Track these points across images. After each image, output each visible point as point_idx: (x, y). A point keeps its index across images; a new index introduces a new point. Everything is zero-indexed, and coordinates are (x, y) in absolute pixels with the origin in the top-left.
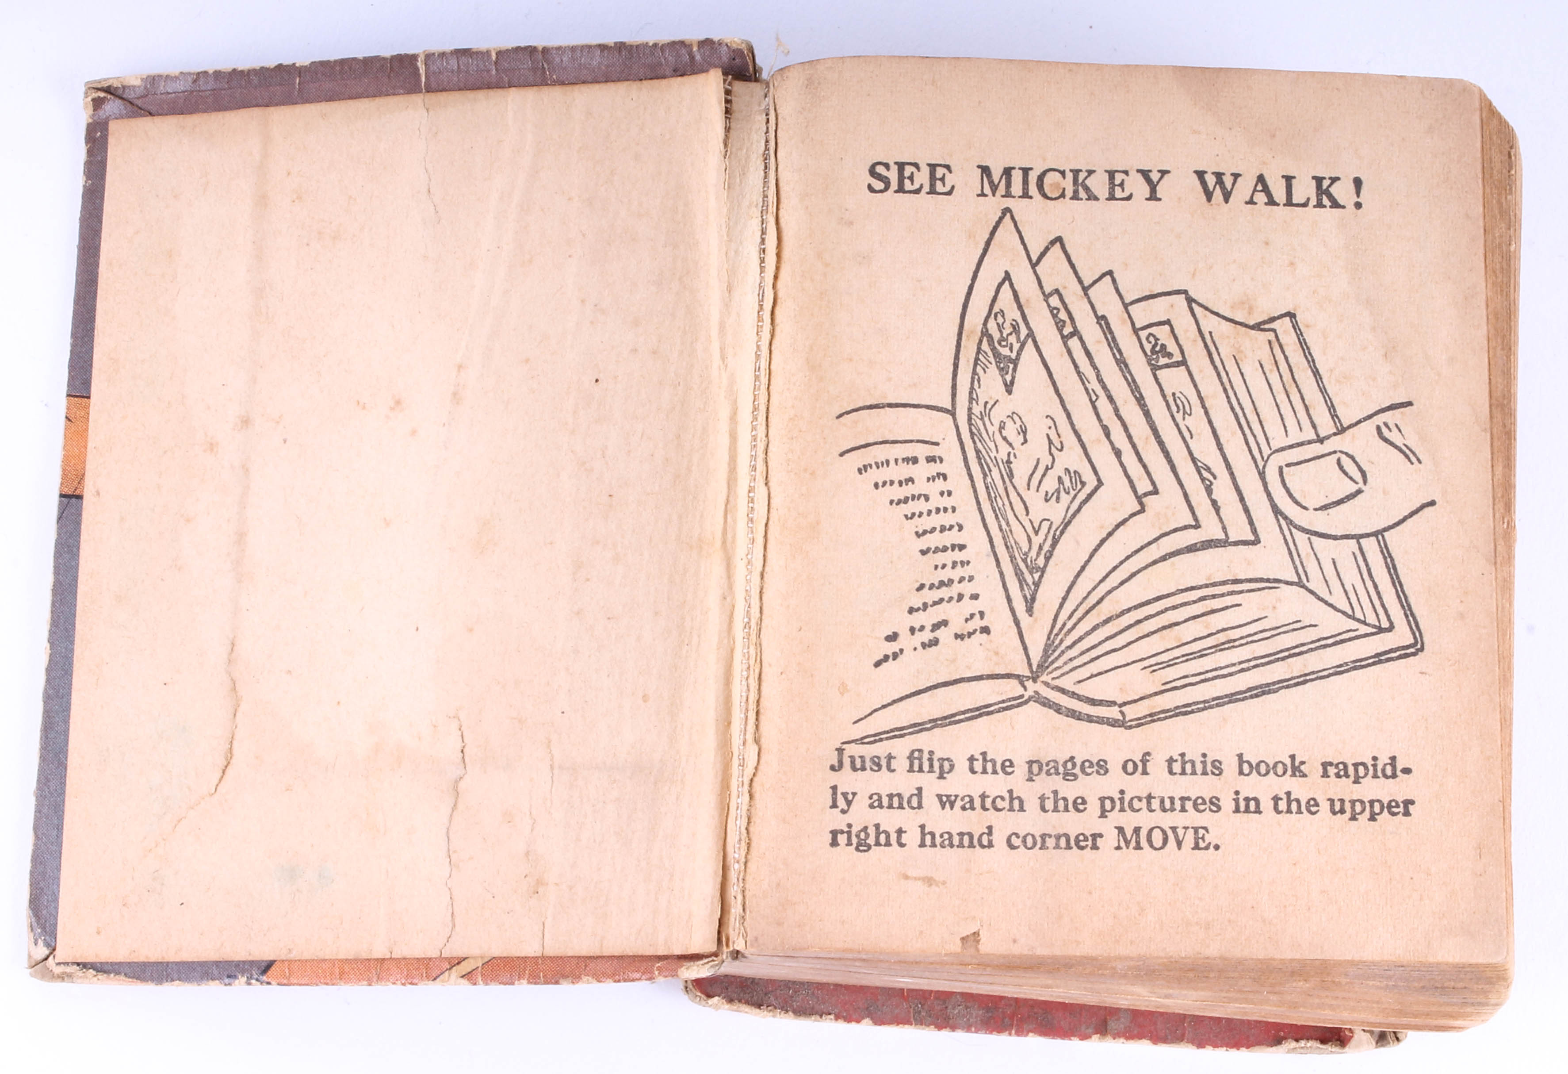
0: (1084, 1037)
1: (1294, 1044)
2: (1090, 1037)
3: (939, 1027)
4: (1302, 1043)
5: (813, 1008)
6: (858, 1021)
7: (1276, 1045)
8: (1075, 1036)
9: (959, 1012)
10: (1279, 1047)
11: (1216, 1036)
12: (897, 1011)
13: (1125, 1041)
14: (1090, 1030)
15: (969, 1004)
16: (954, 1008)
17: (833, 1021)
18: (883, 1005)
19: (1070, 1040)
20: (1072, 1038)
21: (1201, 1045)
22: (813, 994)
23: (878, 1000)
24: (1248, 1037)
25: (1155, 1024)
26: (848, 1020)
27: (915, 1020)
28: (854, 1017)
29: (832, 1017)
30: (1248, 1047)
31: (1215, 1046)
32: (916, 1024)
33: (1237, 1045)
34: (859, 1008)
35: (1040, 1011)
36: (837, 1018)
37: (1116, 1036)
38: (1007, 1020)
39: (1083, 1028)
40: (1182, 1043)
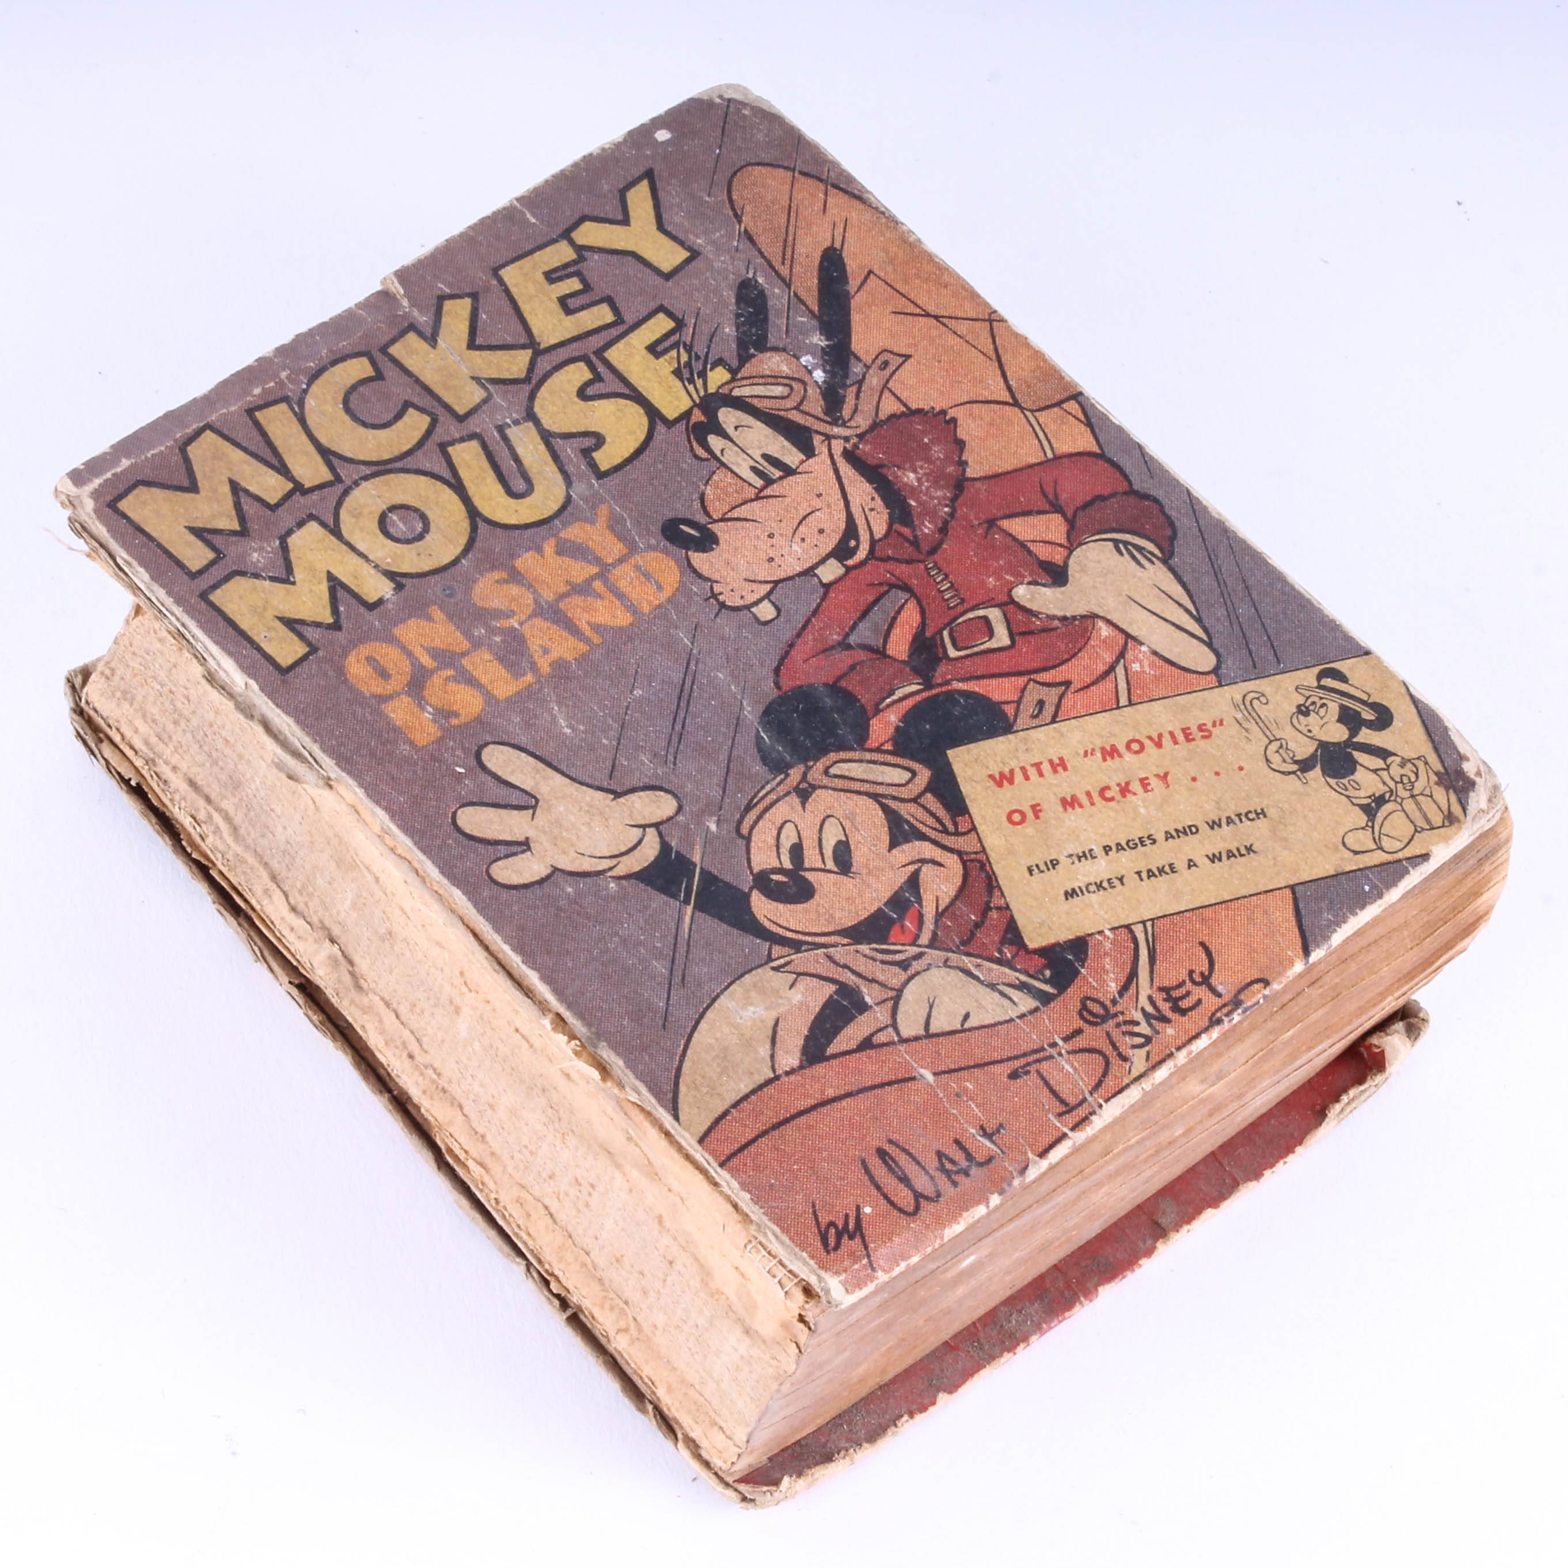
0: (1149, 1252)
1: (1338, 1107)
2: (1155, 1248)
3: (1011, 1349)
4: (1345, 1098)
5: (880, 1425)
6: (933, 1403)
7: (1323, 1121)
8: (1140, 1258)
9: (1017, 1321)
10: (1327, 1120)
11: (1264, 1157)
12: (960, 1366)
13: (1189, 1227)
14: (1149, 1242)
15: (1019, 1307)
16: (1010, 1322)
17: (911, 1422)
18: (942, 1371)
19: (1140, 1266)
20: (1140, 1262)
21: (1257, 1175)
22: (868, 1412)
23: (933, 1370)
24: (1292, 1135)
25: (1201, 1190)
26: (923, 1409)
27: (984, 1360)
28: (926, 1401)
29: (906, 1417)
30: (1301, 1144)
31: (1272, 1166)
32: (989, 1363)
33: (1289, 1150)
34: (922, 1391)
35: (1089, 1261)
36: (911, 1415)
37: (1177, 1227)
38: (1066, 1292)
39: (1141, 1244)
40: (1240, 1187)
